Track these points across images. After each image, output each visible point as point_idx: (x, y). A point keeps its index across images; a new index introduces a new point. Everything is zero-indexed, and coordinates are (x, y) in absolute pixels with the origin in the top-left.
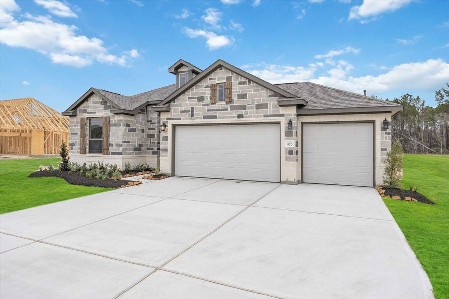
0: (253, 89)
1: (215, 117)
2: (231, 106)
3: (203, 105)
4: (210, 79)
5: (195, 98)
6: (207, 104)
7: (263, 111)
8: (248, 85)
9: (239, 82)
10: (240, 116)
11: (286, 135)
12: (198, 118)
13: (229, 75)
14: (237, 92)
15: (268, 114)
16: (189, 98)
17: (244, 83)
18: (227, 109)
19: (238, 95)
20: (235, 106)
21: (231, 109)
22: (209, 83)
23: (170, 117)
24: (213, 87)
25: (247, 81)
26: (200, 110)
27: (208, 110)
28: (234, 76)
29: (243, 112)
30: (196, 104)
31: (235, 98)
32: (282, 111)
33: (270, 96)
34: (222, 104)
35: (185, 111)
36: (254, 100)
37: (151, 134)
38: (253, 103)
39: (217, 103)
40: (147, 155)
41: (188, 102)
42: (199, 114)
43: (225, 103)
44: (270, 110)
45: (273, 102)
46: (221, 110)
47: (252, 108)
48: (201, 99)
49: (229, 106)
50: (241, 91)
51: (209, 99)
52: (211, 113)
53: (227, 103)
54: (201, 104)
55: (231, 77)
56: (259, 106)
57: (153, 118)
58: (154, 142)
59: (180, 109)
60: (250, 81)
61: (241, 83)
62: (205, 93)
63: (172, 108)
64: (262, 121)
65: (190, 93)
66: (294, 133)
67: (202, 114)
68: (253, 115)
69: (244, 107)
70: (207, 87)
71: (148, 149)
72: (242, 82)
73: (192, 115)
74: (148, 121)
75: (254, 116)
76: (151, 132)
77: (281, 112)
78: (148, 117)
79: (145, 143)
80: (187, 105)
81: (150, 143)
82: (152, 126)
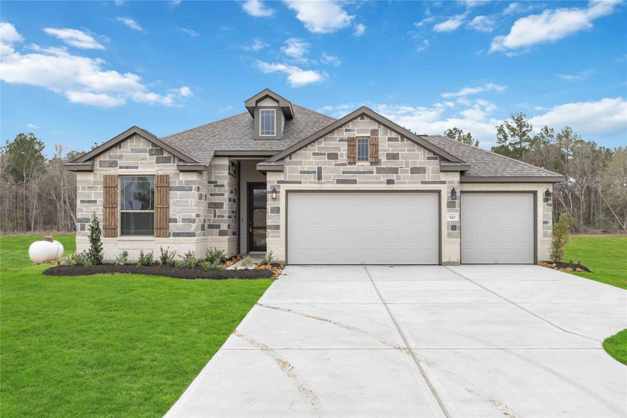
0: (406, 148)
1: (354, 182)
2: (377, 168)
3: (336, 165)
4: (346, 130)
5: (325, 154)
6: (343, 165)
7: (419, 177)
8: (400, 142)
9: (389, 138)
10: (390, 182)
11: (448, 207)
12: (328, 182)
13: (373, 128)
14: (385, 150)
15: (427, 180)
16: (314, 154)
17: (396, 139)
18: (372, 172)
19: (387, 154)
20: (383, 168)
21: (378, 172)
22: (346, 135)
23: (283, 179)
24: (351, 141)
25: (399, 137)
26: (332, 172)
27: (343, 173)
28: (381, 130)
29: (394, 177)
30: (325, 163)
31: (383, 157)
32: (443, 177)
33: (429, 158)
34: (363, 165)
35: (308, 172)
36: (408, 162)
37: (216, 204)
38: (407, 166)
39: (357, 164)
40: (209, 237)
41: (312, 159)
42: (330, 177)
43: (369, 164)
44: (429, 176)
45: (432, 166)
46: (363, 173)
47: (406, 172)
48: (333, 156)
49: (374, 168)
50: (390, 149)
51: (345, 158)
52: (349, 177)
53: (372, 164)
54: (334, 163)
55: (377, 131)
56: (415, 170)
57: (220, 178)
58: (223, 217)
59: (299, 168)
60: (403, 137)
61: (390, 139)
62: (339, 149)
63: (287, 168)
64: (418, 189)
65: (316, 148)
66: (457, 205)
67: (334, 176)
68: (406, 181)
69: (395, 171)
70: (342, 140)
71: (210, 227)
72: (392, 138)
73: (320, 178)
74: (209, 182)
75: (409, 183)
76: (217, 200)
77: (442, 179)
80: (311, 163)
81: (215, 217)
82: (217, 190)
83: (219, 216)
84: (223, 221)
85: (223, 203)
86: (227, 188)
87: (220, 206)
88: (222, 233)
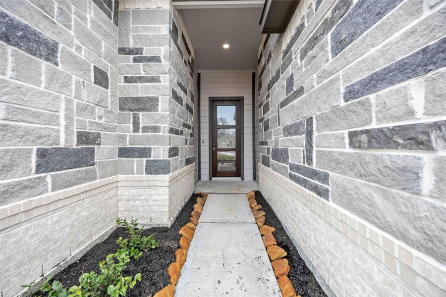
37: (137, 100)
40: (121, 177)
57: (149, 41)
58: (156, 129)
71: (124, 152)
74: (122, 51)
76: (140, 90)
78: (123, 35)
79: (113, 129)
81: (136, 129)
82: (141, 69)
83: (145, 129)
84: (159, 141)
85: (157, 99)
86: (165, 64)
87: (148, 104)
88: (154, 168)
